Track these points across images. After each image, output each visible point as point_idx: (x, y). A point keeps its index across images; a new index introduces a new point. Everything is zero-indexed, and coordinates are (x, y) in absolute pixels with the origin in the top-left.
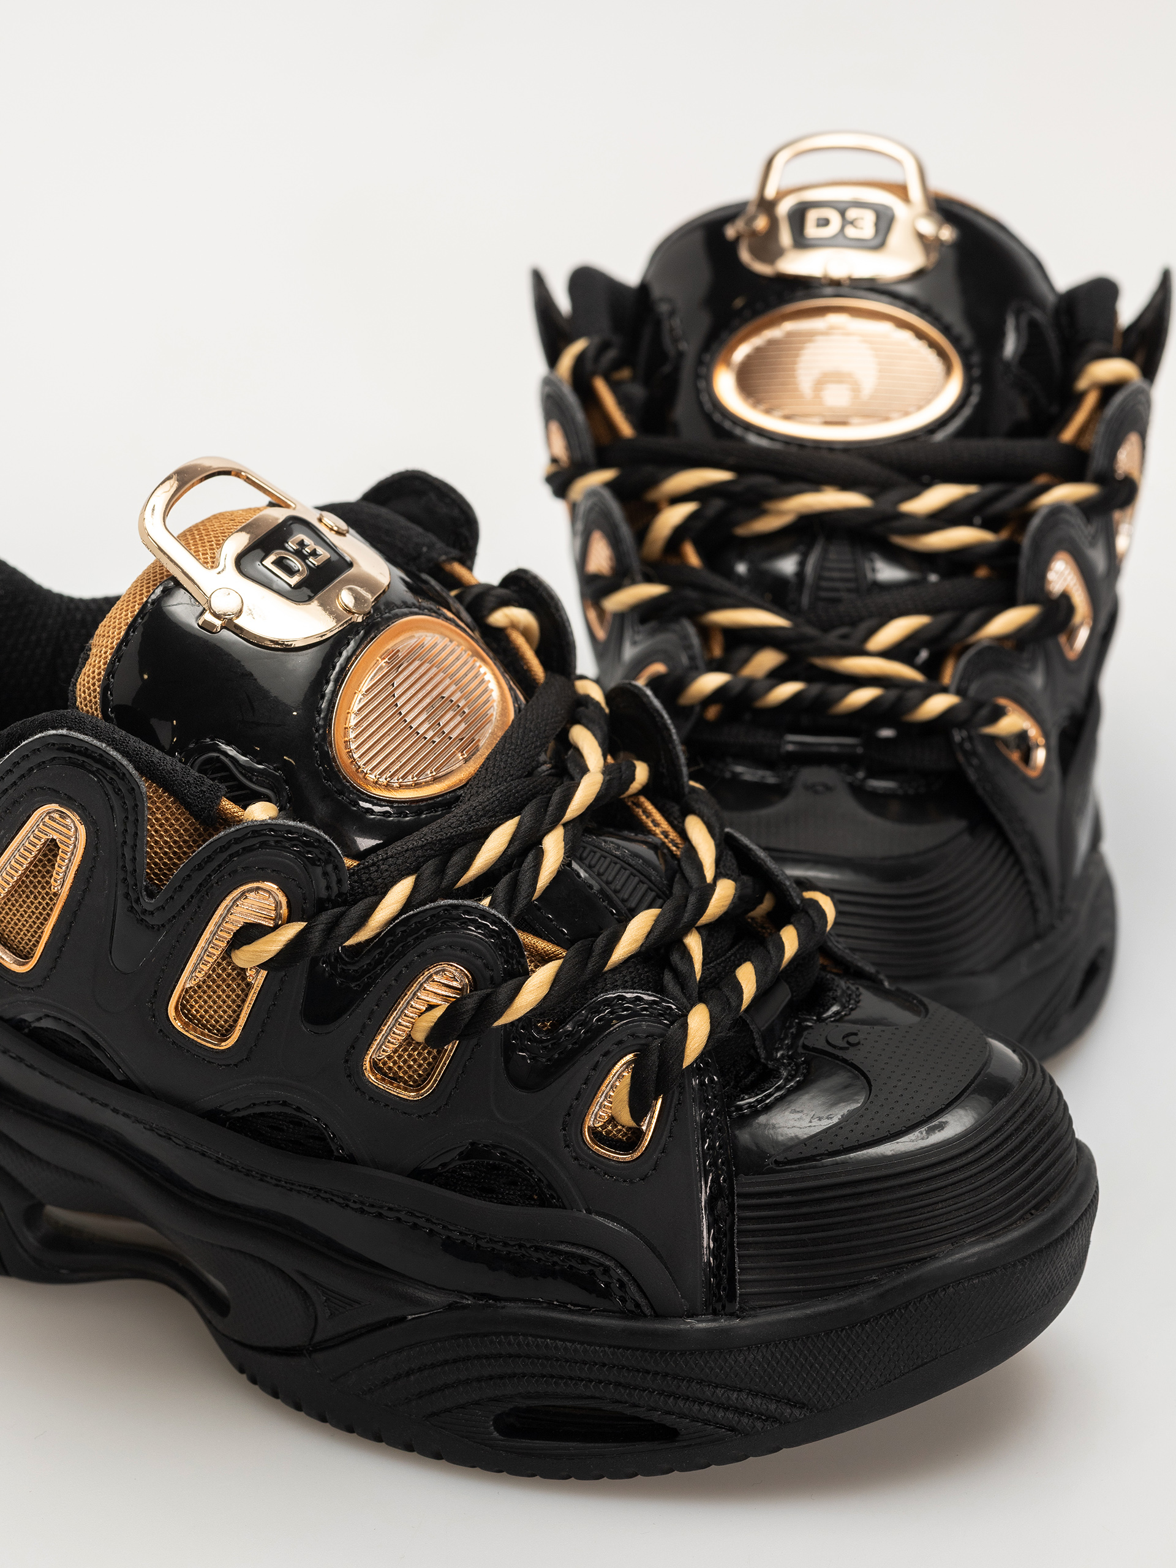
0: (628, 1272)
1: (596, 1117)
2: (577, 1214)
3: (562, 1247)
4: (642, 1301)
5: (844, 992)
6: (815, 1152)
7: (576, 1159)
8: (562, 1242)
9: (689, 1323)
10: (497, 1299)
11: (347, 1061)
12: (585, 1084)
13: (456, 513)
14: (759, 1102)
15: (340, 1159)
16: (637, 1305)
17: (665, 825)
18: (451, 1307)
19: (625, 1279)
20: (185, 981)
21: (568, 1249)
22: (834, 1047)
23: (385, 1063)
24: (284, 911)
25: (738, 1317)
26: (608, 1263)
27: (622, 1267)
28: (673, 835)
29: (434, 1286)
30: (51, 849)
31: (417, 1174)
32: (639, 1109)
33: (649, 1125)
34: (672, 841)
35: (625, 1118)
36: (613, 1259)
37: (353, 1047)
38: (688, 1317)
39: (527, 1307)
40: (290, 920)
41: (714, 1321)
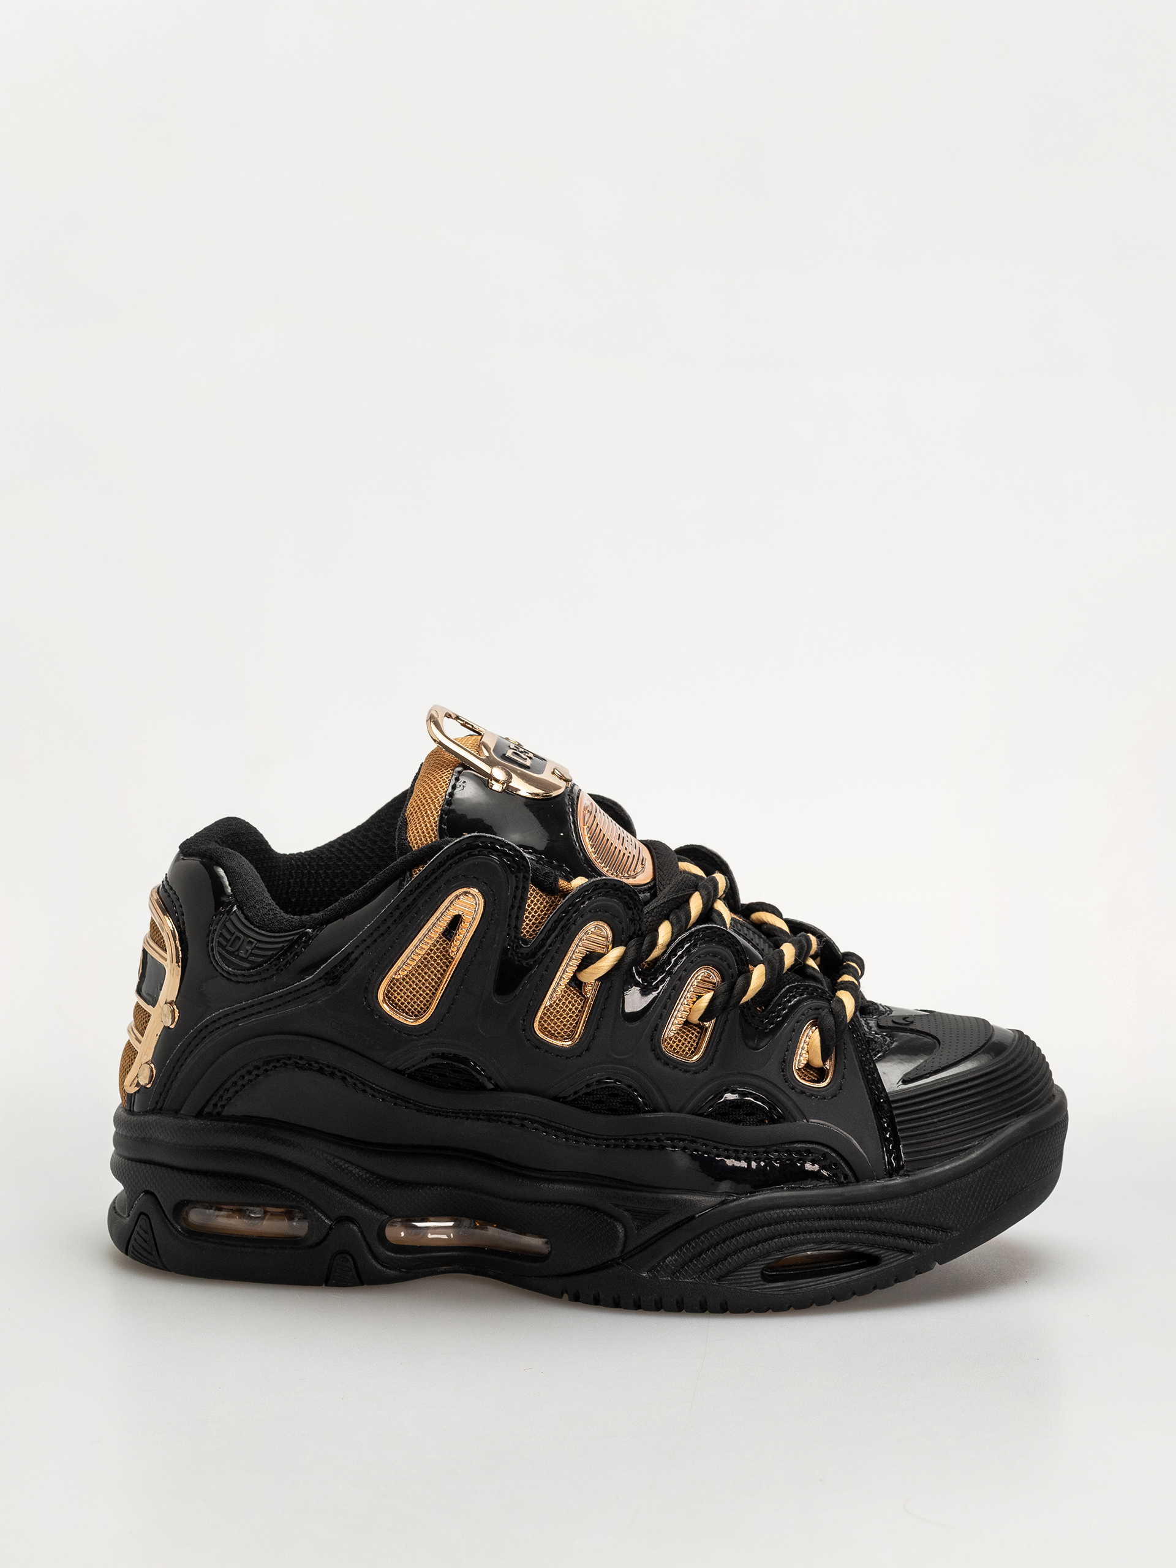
0: (839, 1154)
1: (800, 1060)
2: (801, 1123)
3: (794, 1146)
4: (849, 1173)
7: (793, 1089)
8: (794, 1142)
11: (652, 1040)
15: (645, 1112)
16: (846, 1176)
18: (724, 1203)
19: (838, 1159)
20: (547, 1001)
23: (672, 1040)
24: (610, 941)
25: (906, 1176)
26: (825, 1150)
27: (835, 1151)
30: (456, 921)
31: (696, 1114)
33: (830, 1064)
36: (828, 1147)
38: (878, 1179)
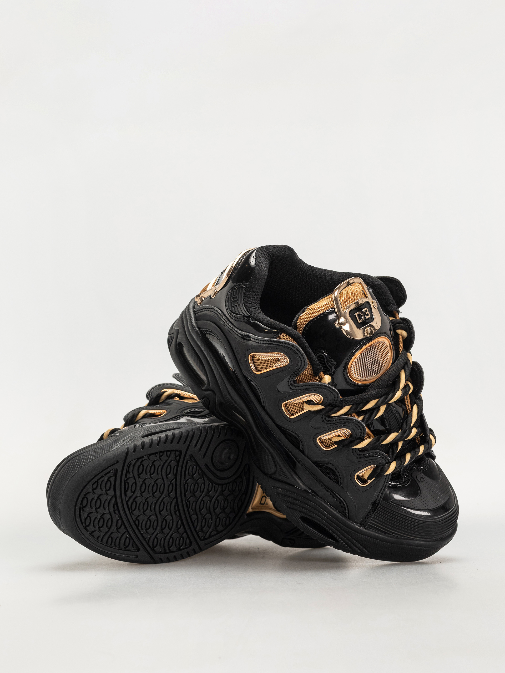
0: (348, 507)
1: (360, 473)
2: (344, 490)
3: (337, 495)
4: (347, 515)
5: (426, 463)
6: (401, 504)
7: (351, 479)
8: (338, 494)
9: (354, 524)
10: (317, 495)
11: (315, 435)
12: (362, 466)
13: (402, 295)
14: (395, 485)
15: (300, 450)
16: (346, 514)
17: (409, 404)
18: (305, 490)
19: (347, 509)
20: (290, 401)
21: (338, 496)
22: (417, 479)
23: (322, 440)
24: (321, 402)
25: (365, 528)
26: (345, 504)
27: (347, 506)
28: (410, 407)
29: (305, 484)
30: (278, 360)
31: (314, 463)
32: (370, 478)
33: (370, 482)
34: (409, 409)
35: (366, 477)
36: (346, 503)
37: (318, 434)
38: (355, 523)
39: (322, 501)
40: (321, 404)
41: (360, 527)
